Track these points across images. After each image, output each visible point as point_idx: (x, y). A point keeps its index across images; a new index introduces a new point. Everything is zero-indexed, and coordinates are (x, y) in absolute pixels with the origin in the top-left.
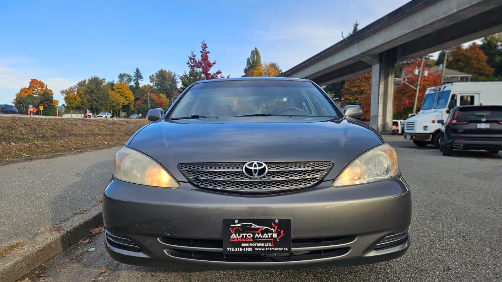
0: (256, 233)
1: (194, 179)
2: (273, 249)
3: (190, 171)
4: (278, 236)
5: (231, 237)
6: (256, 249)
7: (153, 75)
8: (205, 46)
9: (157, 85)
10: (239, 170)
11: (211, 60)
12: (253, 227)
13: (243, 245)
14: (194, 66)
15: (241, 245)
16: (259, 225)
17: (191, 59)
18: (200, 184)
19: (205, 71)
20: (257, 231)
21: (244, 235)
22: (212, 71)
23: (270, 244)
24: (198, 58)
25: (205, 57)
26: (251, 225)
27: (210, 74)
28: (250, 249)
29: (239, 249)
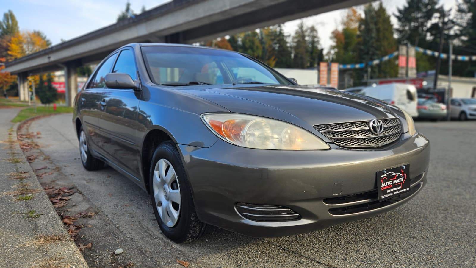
0: (394, 180)
1: (334, 139)
2: (402, 191)
3: (329, 133)
4: (404, 179)
5: (382, 186)
6: (394, 193)
10: (367, 128)
12: (393, 175)
13: (388, 191)
15: (387, 192)
16: (396, 173)
18: (341, 144)
20: (394, 178)
21: (388, 182)
23: (400, 187)
26: (392, 174)
28: (391, 194)
29: (386, 196)
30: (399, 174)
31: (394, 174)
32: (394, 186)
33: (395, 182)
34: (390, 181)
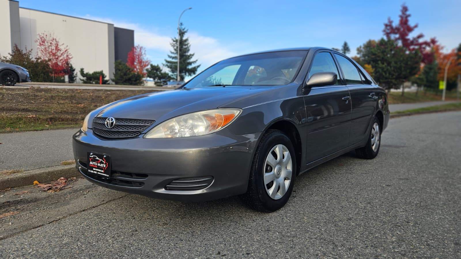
2: (104, 174)
4: (106, 166)
5: (90, 163)
6: (98, 173)
7: (360, 47)
8: (405, 9)
9: (364, 56)
11: (411, 23)
13: (94, 169)
14: (390, 33)
16: (99, 158)
17: (386, 25)
19: (403, 37)
20: (99, 162)
22: (411, 36)
23: (102, 171)
24: (396, 23)
25: (404, 21)
27: (408, 40)
28: (96, 172)
29: (92, 171)
30: (102, 160)
31: (97, 158)
32: (99, 167)
33: (99, 165)
34: (95, 162)
